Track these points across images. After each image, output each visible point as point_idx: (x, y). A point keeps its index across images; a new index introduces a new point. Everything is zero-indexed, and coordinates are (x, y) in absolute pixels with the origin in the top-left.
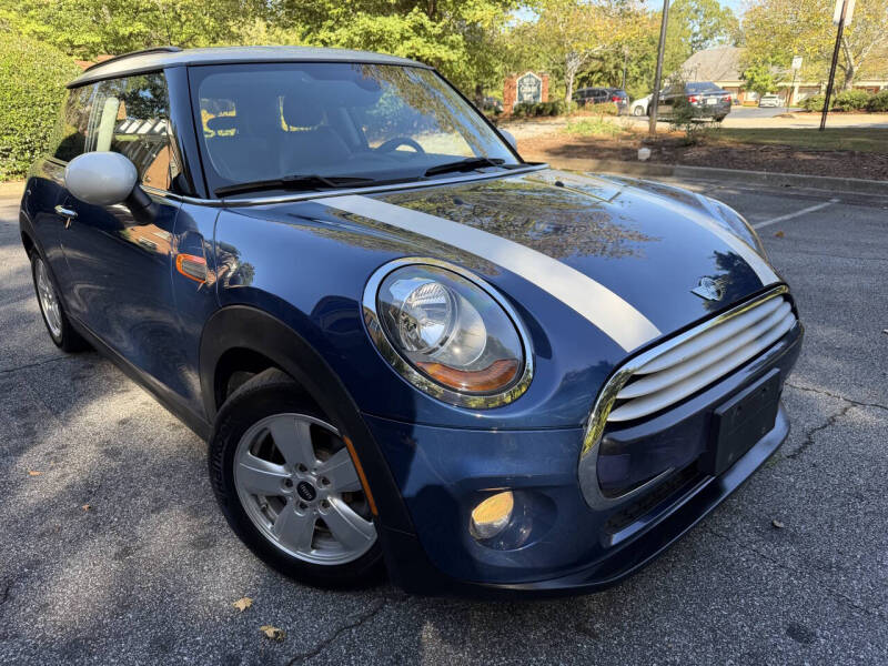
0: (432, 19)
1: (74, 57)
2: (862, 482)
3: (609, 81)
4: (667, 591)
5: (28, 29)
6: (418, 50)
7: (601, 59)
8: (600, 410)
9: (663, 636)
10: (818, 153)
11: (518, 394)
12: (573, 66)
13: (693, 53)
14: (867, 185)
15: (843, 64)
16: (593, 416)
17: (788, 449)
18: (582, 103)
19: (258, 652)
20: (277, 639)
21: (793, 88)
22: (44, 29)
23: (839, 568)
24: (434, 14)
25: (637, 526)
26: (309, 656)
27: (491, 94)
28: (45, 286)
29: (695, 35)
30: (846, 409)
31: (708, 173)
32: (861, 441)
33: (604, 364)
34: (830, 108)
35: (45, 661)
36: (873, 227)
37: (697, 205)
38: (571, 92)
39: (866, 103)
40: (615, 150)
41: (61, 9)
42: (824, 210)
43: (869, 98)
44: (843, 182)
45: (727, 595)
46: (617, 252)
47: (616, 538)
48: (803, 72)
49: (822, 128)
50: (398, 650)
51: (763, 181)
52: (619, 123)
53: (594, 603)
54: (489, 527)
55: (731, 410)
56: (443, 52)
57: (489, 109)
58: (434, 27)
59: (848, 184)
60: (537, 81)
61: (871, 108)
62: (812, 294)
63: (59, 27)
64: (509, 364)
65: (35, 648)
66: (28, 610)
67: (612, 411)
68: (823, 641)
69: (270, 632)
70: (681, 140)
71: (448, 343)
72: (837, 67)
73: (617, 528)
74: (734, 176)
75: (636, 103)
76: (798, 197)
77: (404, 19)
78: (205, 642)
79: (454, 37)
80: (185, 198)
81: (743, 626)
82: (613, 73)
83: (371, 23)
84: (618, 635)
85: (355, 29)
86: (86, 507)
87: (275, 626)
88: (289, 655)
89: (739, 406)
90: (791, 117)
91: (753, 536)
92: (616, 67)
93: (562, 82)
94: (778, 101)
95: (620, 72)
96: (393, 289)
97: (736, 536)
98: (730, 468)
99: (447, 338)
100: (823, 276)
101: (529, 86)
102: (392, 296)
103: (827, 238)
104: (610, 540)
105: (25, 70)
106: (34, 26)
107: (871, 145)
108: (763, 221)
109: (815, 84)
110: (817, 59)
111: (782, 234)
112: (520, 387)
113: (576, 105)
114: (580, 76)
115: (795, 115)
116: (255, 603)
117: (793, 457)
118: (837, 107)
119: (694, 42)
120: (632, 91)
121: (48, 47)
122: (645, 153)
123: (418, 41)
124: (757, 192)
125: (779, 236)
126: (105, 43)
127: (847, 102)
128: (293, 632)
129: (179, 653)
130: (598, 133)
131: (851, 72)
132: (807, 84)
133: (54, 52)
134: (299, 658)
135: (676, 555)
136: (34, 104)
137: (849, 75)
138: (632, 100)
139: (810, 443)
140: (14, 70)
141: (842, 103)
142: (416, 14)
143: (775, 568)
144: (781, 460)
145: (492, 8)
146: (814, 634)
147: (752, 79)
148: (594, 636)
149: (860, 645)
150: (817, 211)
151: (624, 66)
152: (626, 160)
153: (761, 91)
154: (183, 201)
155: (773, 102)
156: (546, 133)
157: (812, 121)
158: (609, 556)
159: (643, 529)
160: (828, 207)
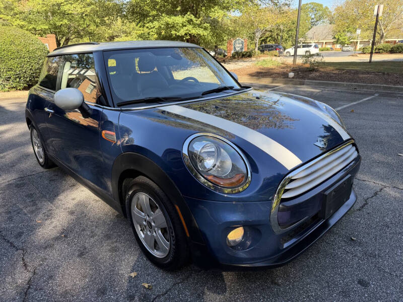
0: (196, 17)
1: (37, 36)
2: (388, 220)
3: (274, 41)
4: (308, 267)
5: (16, 23)
6: (190, 31)
7: (271, 31)
8: (278, 193)
9: (307, 285)
10: (368, 73)
11: (245, 187)
12: (258, 35)
13: (312, 27)
14: (390, 88)
15: (379, 32)
16: (276, 195)
17: (357, 207)
18: (262, 51)
19: (142, 294)
20: (149, 289)
21: (357, 42)
22: (23, 23)
23: (379, 256)
24: (196, 15)
25: (293, 241)
26: (163, 295)
27: (221, 47)
28: (36, 141)
29: (312, 19)
30: (381, 189)
31: (320, 83)
32: (388, 203)
33: (279, 174)
34: (374, 52)
35: (54, 299)
36: (393, 107)
37: (316, 106)
38: (257, 46)
39: (390, 49)
40: (278, 74)
41: (30, 14)
42: (372, 99)
43: (391, 47)
44: (380, 87)
45: (333, 268)
46: (281, 126)
47: (285, 245)
48: (361, 35)
49: (370, 61)
50: (199, 292)
51: (345, 87)
52: (279, 60)
53: (279, 271)
54: (234, 241)
55: (331, 192)
56: (201, 32)
57: (221, 55)
58: (197, 20)
59: (382, 87)
60: (242, 42)
61: (392, 51)
62: (367, 138)
63: (30, 23)
64: (241, 175)
65: (50, 294)
66: (45, 278)
67: (283, 193)
68: (373, 286)
69: (146, 286)
70: (307, 68)
71: (216, 167)
72: (377, 33)
73: (286, 241)
74: (331, 84)
75: (286, 51)
76: (360, 93)
77: (183, 17)
78: (119, 290)
79: (206, 25)
80: (104, 107)
81: (340, 280)
82: (276, 37)
83: (169, 20)
84: (289, 285)
85: (162, 22)
86: (63, 235)
87: (147, 283)
88: (154, 295)
89: (334, 190)
90: (357, 56)
91: (343, 243)
92: (277, 35)
93: (253, 42)
94: (350, 48)
95: (279, 37)
96: (194, 146)
97: (336, 244)
98: (331, 216)
99: (215, 165)
100: (371, 130)
101: (239, 44)
102: (194, 149)
103: (373, 113)
104: (283, 246)
105: (17, 42)
106: (18, 22)
107: (392, 69)
108: (344, 105)
109: (367, 40)
110: (367, 30)
111: (353, 111)
112: (246, 185)
113: (259, 52)
114: (261, 39)
115: (358, 55)
116: (138, 274)
117: (360, 210)
118: (377, 51)
119: (312, 22)
120: (284, 45)
121: (26, 32)
122: (291, 75)
123: (190, 27)
124: (342, 92)
125: (352, 112)
126: (50, 29)
127: (381, 49)
128: (155, 285)
129: (109, 295)
130: (270, 66)
131: (383, 35)
132: (364, 40)
133: (29, 34)
134: (159, 296)
135: (311, 252)
136: (21, 58)
137: (382, 37)
138: (285, 49)
139: (367, 204)
140: (12, 43)
141: (379, 49)
142: (189, 15)
143: (353, 257)
144: (354, 211)
145: (222, 12)
146: (369, 283)
147: (339, 38)
148: (279, 285)
149: (388, 288)
150: (369, 100)
151: (281, 34)
152: (284, 78)
153: (343, 44)
154: (103, 108)
155: (348, 48)
156: (247, 66)
157: (366, 58)
158: (283, 252)
159: (296, 242)
160: (373, 98)
